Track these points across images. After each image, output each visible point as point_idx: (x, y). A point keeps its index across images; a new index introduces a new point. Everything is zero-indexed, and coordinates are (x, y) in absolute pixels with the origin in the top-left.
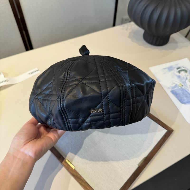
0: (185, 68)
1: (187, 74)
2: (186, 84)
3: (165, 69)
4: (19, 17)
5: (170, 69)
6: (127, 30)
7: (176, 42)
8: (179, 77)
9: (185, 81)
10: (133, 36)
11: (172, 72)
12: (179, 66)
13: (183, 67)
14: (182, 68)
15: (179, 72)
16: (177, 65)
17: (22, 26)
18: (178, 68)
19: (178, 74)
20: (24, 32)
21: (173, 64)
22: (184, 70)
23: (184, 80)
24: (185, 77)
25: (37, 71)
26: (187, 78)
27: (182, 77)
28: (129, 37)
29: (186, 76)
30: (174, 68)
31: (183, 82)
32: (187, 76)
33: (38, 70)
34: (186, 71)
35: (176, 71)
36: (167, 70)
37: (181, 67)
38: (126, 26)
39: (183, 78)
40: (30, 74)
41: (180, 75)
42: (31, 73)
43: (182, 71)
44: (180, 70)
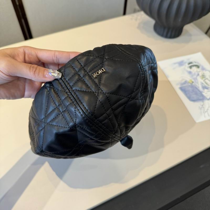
1: (199, 70)
2: (197, 81)
3: (175, 63)
4: (18, 4)
5: (181, 64)
6: (136, 20)
7: (190, 35)
8: (190, 73)
9: (197, 77)
10: (142, 26)
11: (182, 67)
12: (191, 61)
13: (195, 62)
15: (191, 67)
16: (188, 59)
17: (21, 14)
18: (189, 63)
19: (189, 70)
21: (185, 58)
22: (196, 66)
23: (195, 77)
24: (197, 74)
26: (198, 75)
27: (193, 73)
28: (139, 27)
30: (185, 63)
32: (199, 72)
34: (198, 67)
35: (187, 66)
36: (177, 65)
37: (193, 62)
38: (135, 15)
41: (191, 70)
43: (193, 67)
44: (191, 65)
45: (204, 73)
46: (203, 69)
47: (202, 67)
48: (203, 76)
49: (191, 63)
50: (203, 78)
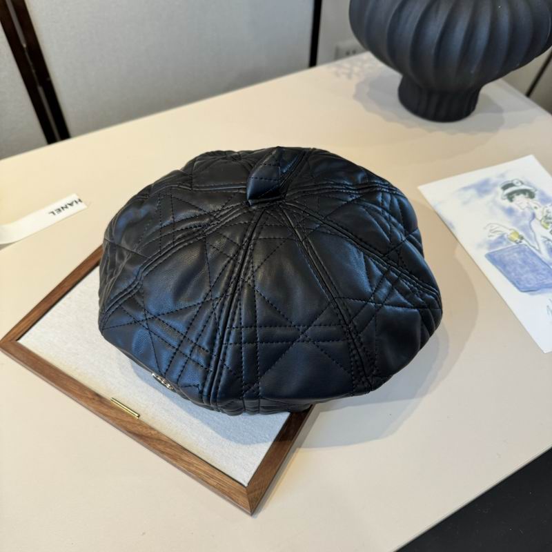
0: (528, 184)
1: (532, 203)
2: (532, 234)
3: (466, 189)
5: (483, 188)
6: (349, 76)
8: (510, 212)
10: (368, 93)
11: (488, 198)
12: (509, 179)
13: (522, 183)
14: (520, 184)
15: (510, 197)
16: (502, 176)
19: (507, 203)
20: (40, 90)
21: (490, 173)
22: (524, 192)
23: (526, 222)
24: (529, 213)
25: (74, 203)
26: (534, 216)
27: (521, 211)
28: (357, 96)
29: (529, 208)
30: (495, 185)
31: (524, 229)
32: (536, 208)
33: (80, 200)
34: (531, 195)
35: (501, 193)
36: (472, 192)
37: (515, 182)
38: (345, 63)
39: (524, 215)
40: (53, 213)
41: (513, 205)
42: (59, 210)
43: (518, 194)
44: (512, 191)
45: (548, 212)
46: (546, 200)
47: (542, 194)
48: (548, 219)
49: (511, 185)
50: (548, 223)
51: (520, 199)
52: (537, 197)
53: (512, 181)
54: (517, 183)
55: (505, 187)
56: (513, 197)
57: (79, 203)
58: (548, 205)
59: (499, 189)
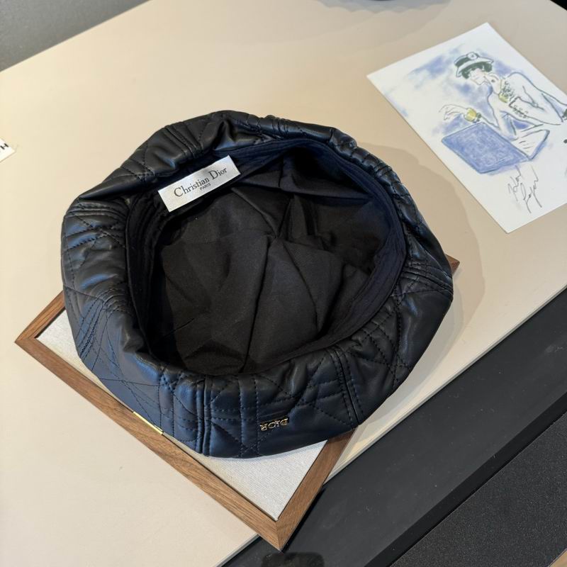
0: (485, 56)
1: (489, 76)
2: (490, 110)
3: (418, 70)
5: (435, 68)
8: (466, 89)
9: (488, 98)
13: (478, 56)
14: (475, 57)
15: (465, 74)
16: (456, 51)
19: (462, 80)
21: (442, 50)
22: (479, 65)
24: (486, 88)
26: (491, 90)
27: (477, 87)
30: (448, 62)
31: (481, 106)
32: (493, 81)
33: (6, 145)
35: (455, 71)
36: (425, 73)
37: (469, 56)
39: (480, 90)
41: (469, 81)
43: (474, 69)
44: (466, 66)
45: (506, 84)
46: (504, 70)
47: (500, 64)
48: (506, 92)
49: (467, 59)
50: (506, 96)
51: (477, 74)
52: (494, 69)
53: (467, 55)
54: (473, 56)
55: (459, 64)
56: (468, 73)
57: (6, 148)
58: (506, 76)
59: (453, 67)
